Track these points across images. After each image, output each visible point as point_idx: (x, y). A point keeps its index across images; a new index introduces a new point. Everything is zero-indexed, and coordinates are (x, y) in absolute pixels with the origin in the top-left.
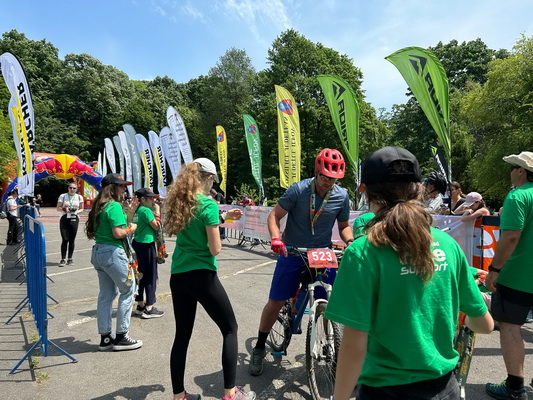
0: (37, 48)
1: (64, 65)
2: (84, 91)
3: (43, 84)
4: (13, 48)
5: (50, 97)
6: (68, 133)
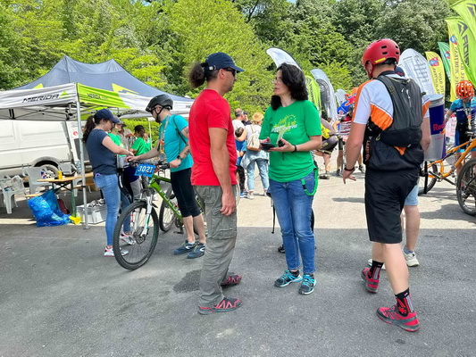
4: (347, 6)
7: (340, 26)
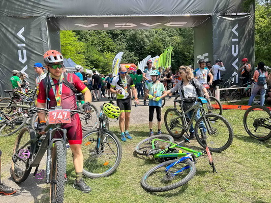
2: (136, 38)
6: (131, 55)
7: (110, 34)
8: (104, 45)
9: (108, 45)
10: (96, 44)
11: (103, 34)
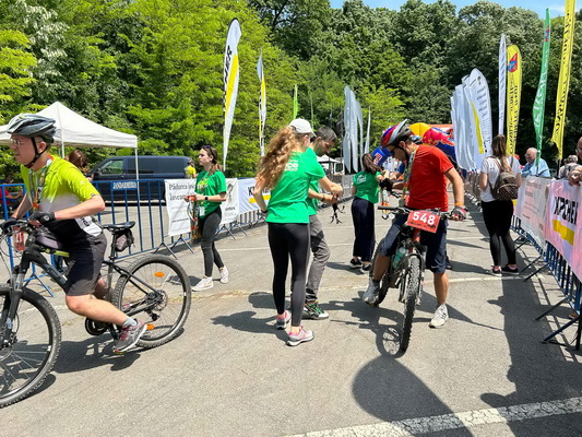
0: (434, 11)
1: (457, 23)
2: (477, 47)
3: (439, 51)
5: (443, 63)
7: (398, 44)
8: (375, 73)
9: (387, 70)
10: (350, 69)
11: (376, 43)
